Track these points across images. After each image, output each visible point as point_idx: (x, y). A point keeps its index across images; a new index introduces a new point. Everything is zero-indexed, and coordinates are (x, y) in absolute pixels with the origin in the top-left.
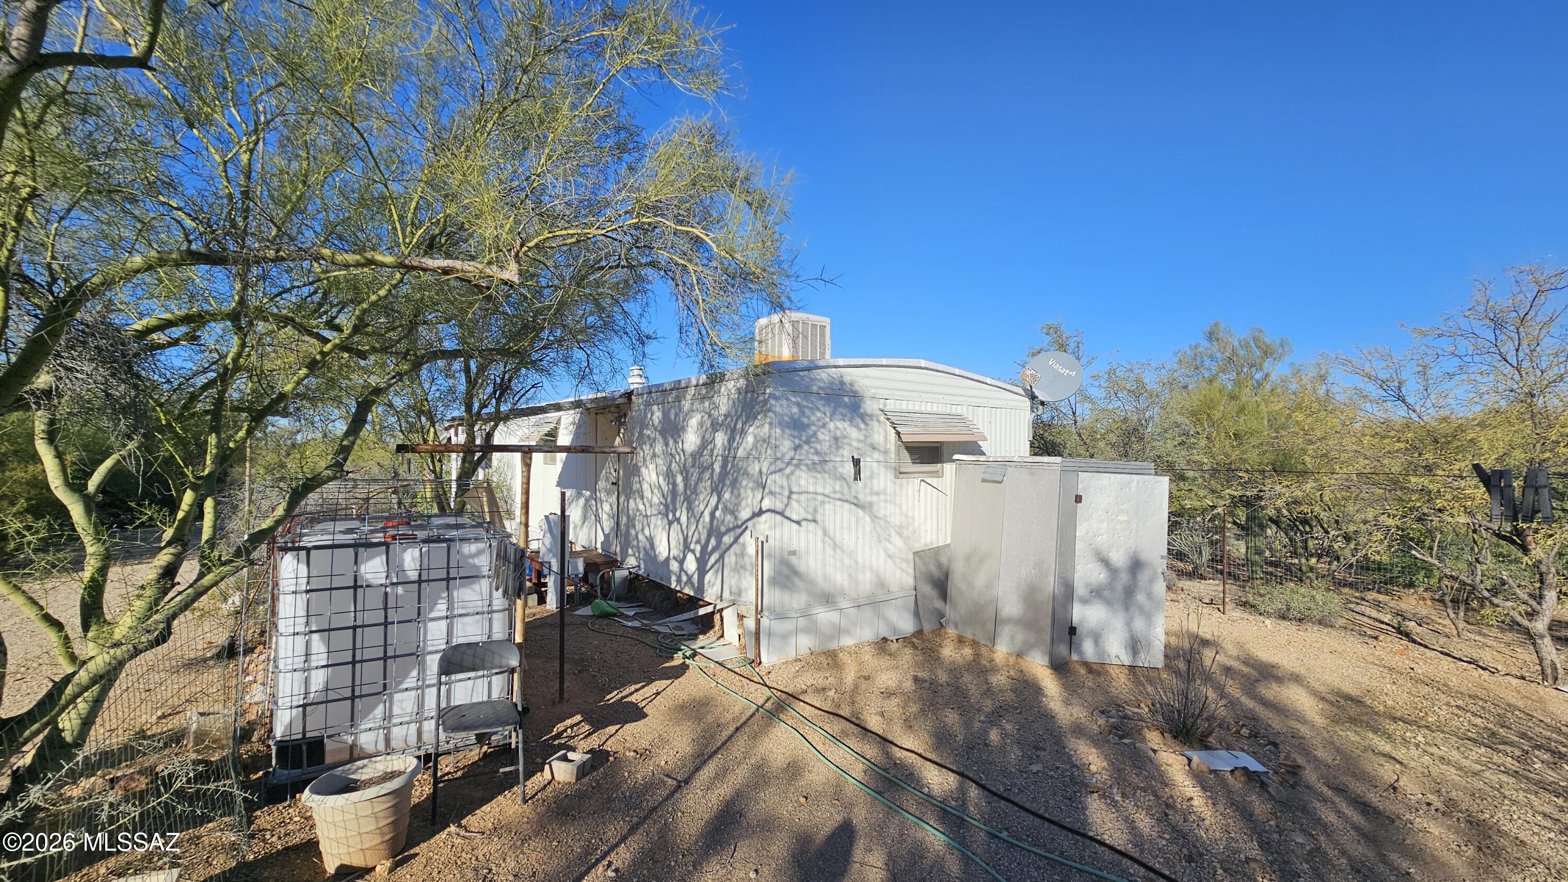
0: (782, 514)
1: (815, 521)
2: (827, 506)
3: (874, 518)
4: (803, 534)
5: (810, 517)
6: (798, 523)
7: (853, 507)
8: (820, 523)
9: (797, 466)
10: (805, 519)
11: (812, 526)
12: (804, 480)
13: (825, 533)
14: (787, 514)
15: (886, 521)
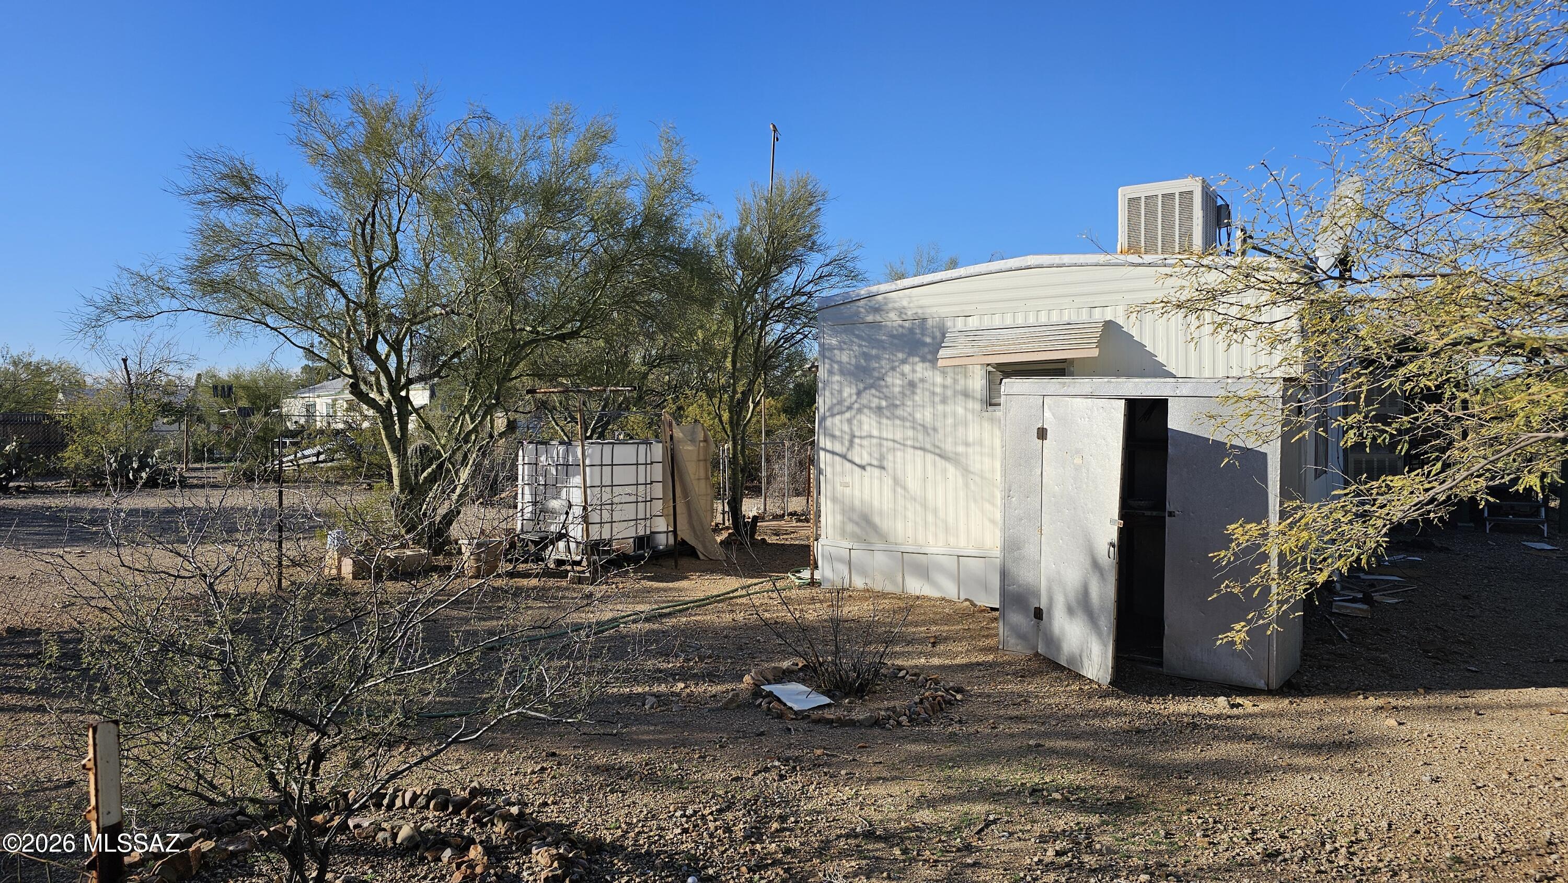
0: (844, 457)
1: (882, 468)
2: (899, 454)
3: (966, 471)
4: (867, 480)
5: (875, 463)
6: (863, 467)
7: (937, 458)
8: (890, 471)
9: (859, 411)
10: (871, 465)
11: (876, 472)
12: (868, 424)
13: (896, 481)
14: (849, 457)
15: (982, 477)
